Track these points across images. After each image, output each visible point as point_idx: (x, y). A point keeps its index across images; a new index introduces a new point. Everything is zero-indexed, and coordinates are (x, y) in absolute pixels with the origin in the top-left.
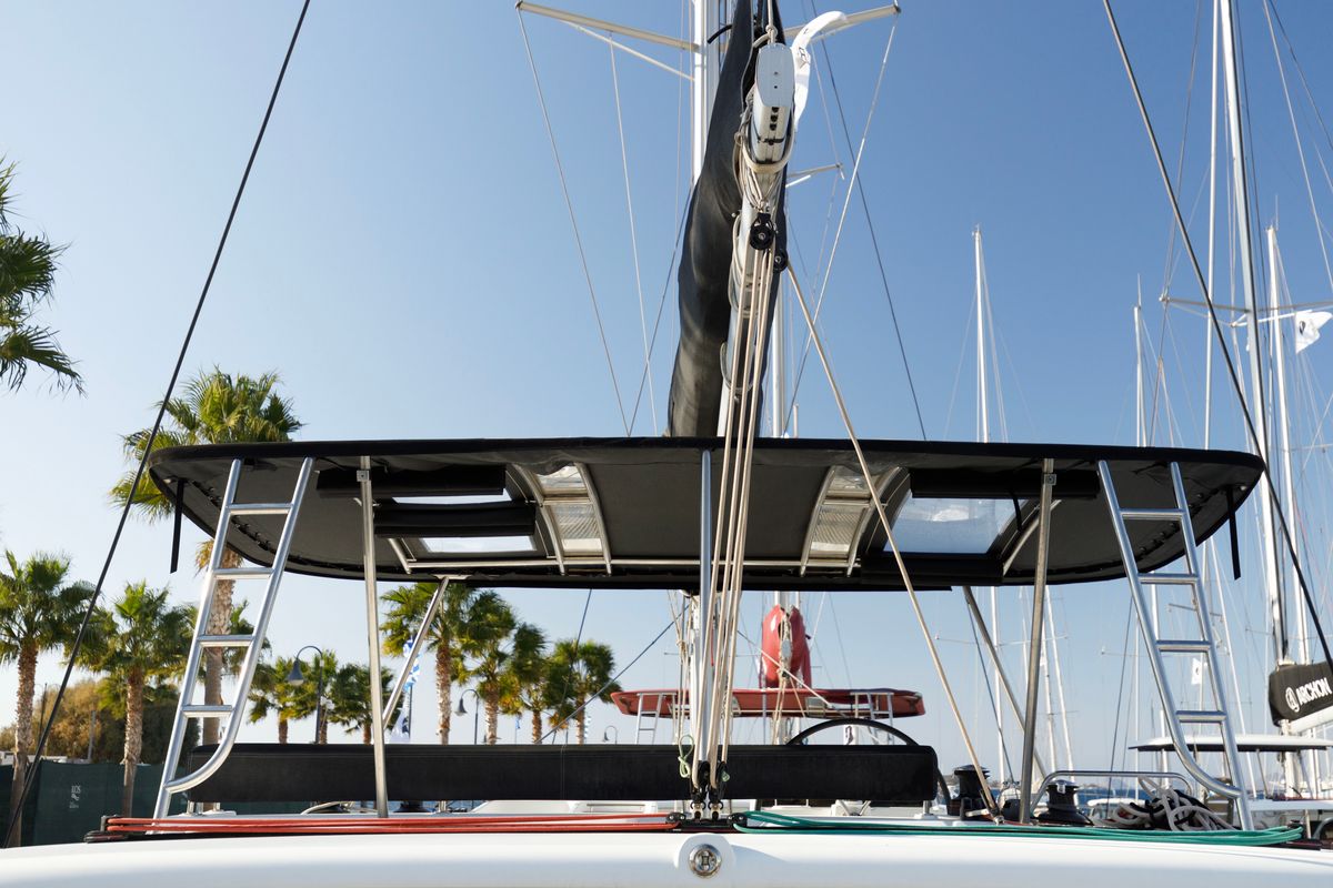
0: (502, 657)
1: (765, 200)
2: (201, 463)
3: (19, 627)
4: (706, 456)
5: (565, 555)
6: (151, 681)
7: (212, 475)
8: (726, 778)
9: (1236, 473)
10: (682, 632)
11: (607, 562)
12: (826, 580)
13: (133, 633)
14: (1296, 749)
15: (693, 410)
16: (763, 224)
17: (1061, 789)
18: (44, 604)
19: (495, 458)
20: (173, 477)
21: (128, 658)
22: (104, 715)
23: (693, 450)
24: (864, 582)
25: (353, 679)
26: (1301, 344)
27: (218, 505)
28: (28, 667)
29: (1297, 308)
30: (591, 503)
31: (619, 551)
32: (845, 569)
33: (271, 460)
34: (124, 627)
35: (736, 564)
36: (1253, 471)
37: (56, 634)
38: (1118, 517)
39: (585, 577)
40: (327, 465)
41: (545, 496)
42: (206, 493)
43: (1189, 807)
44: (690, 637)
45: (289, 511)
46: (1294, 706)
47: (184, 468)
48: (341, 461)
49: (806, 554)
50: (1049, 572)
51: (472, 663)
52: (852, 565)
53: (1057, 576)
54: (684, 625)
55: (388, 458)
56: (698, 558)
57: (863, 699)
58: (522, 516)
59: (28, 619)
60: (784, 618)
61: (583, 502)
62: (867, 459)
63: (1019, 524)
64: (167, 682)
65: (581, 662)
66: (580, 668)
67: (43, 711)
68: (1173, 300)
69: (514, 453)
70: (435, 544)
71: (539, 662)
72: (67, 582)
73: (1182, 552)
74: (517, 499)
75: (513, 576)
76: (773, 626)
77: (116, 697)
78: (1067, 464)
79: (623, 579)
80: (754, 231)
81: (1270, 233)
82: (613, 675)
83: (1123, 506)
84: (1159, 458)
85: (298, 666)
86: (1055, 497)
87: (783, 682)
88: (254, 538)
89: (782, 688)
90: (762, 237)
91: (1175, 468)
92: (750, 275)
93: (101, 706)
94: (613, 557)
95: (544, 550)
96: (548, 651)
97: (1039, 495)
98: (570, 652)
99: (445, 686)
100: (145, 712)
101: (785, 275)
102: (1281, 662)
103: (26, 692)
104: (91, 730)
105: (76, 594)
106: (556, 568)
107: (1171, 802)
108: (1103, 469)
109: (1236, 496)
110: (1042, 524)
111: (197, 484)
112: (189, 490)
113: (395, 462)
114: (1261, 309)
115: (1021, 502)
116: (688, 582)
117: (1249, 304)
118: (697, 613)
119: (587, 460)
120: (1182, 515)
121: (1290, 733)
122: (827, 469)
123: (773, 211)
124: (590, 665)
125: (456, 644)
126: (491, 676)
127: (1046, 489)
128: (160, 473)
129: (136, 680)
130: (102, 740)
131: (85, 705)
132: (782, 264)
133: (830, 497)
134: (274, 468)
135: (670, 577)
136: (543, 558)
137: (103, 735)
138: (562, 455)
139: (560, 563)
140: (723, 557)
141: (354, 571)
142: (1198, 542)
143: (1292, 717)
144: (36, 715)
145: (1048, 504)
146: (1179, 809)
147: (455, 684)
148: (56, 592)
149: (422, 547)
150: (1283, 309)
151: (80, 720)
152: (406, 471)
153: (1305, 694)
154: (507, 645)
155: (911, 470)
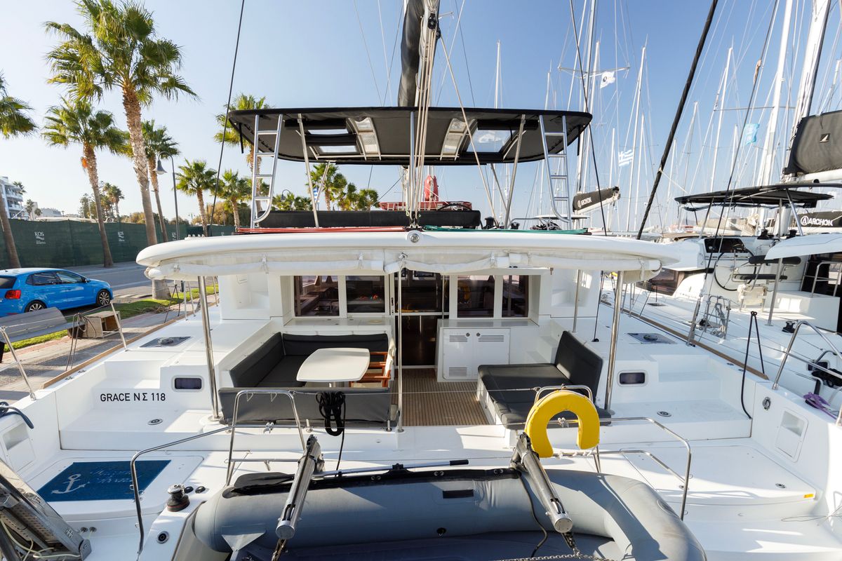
0: (345, 194)
1: (433, 8)
2: (244, 116)
3: (195, 185)
4: (412, 113)
5: (366, 154)
6: (239, 201)
7: (250, 122)
8: (420, 216)
9: (584, 119)
10: (403, 181)
11: (380, 156)
12: (448, 162)
13: (230, 186)
14: (578, 219)
15: (406, 100)
16: (433, 18)
17: (515, 225)
18: (201, 177)
19: (342, 115)
20: (236, 122)
21: (231, 194)
22: (226, 212)
23: (407, 112)
24: (460, 162)
25: (300, 201)
26: (603, 85)
27: (253, 134)
28: (200, 196)
29: (603, 71)
30: (374, 134)
31: (384, 152)
32: (454, 158)
33: (267, 115)
34: (227, 184)
35: (422, 156)
36: (589, 119)
37: (207, 186)
38: (544, 134)
39: (373, 161)
40: (287, 118)
41: (359, 132)
42: (249, 129)
43: (554, 226)
44: (405, 183)
45: (277, 133)
46: (580, 206)
47: (240, 118)
48: (291, 116)
49: (442, 153)
50: (519, 158)
51: (336, 196)
52: (456, 156)
53: (522, 160)
54: (403, 178)
55: (306, 114)
56: (409, 154)
57: (454, 205)
58: (351, 139)
59: (197, 181)
60: (431, 179)
61: (371, 134)
62: (466, 115)
63: (512, 139)
64: (244, 202)
65: (368, 196)
66: (368, 197)
67: (208, 211)
68: (563, 68)
69: (348, 113)
70: (325, 149)
71: (356, 195)
72: (206, 169)
73: (563, 149)
74: (350, 133)
75: (350, 161)
76: (428, 182)
77: (229, 207)
78: (530, 117)
79: (385, 162)
80: (430, 21)
81: (597, 44)
82: (378, 199)
83: (546, 131)
84: (559, 114)
85: (283, 197)
86: (524, 129)
87: (431, 199)
88: (267, 147)
89: (430, 201)
90: (432, 24)
91: (564, 117)
92: (427, 43)
93: (225, 209)
94: (382, 154)
95: (360, 151)
96: (358, 192)
97: (519, 129)
98: (365, 193)
99: (328, 202)
100: (239, 211)
101: (440, 40)
102: (578, 193)
103: (202, 205)
104: (223, 217)
105: (210, 174)
106: (363, 158)
107: (549, 225)
108: (541, 120)
109: (581, 129)
110: (519, 140)
111: (245, 125)
112: (243, 127)
113: (310, 116)
114: (590, 72)
115: (513, 131)
116: (405, 162)
117: (587, 71)
118: (408, 175)
119: (373, 116)
120: (564, 134)
121: (577, 214)
122: (451, 120)
123: (436, 13)
124: (371, 197)
125: (330, 190)
126: (342, 199)
127: (522, 125)
128: (233, 121)
129: (234, 201)
130: (227, 220)
131: (220, 209)
132: (439, 36)
133: (450, 132)
134: (270, 119)
135: (399, 161)
136: (359, 154)
137: (227, 218)
138: (365, 114)
139: (365, 156)
140: (418, 154)
141: (301, 159)
142: (568, 145)
143: (579, 209)
144: (206, 212)
145: (522, 132)
146: (550, 226)
147: (331, 202)
148: (204, 172)
149: (320, 150)
150: (597, 72)
151: (220, 214)
152: (314, 121)
153: (583, 202)
154: (345, 190)
155: (478, 120)
